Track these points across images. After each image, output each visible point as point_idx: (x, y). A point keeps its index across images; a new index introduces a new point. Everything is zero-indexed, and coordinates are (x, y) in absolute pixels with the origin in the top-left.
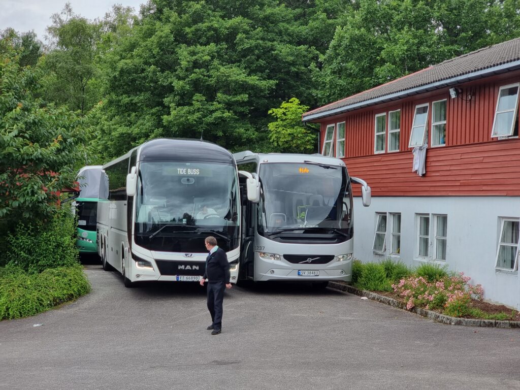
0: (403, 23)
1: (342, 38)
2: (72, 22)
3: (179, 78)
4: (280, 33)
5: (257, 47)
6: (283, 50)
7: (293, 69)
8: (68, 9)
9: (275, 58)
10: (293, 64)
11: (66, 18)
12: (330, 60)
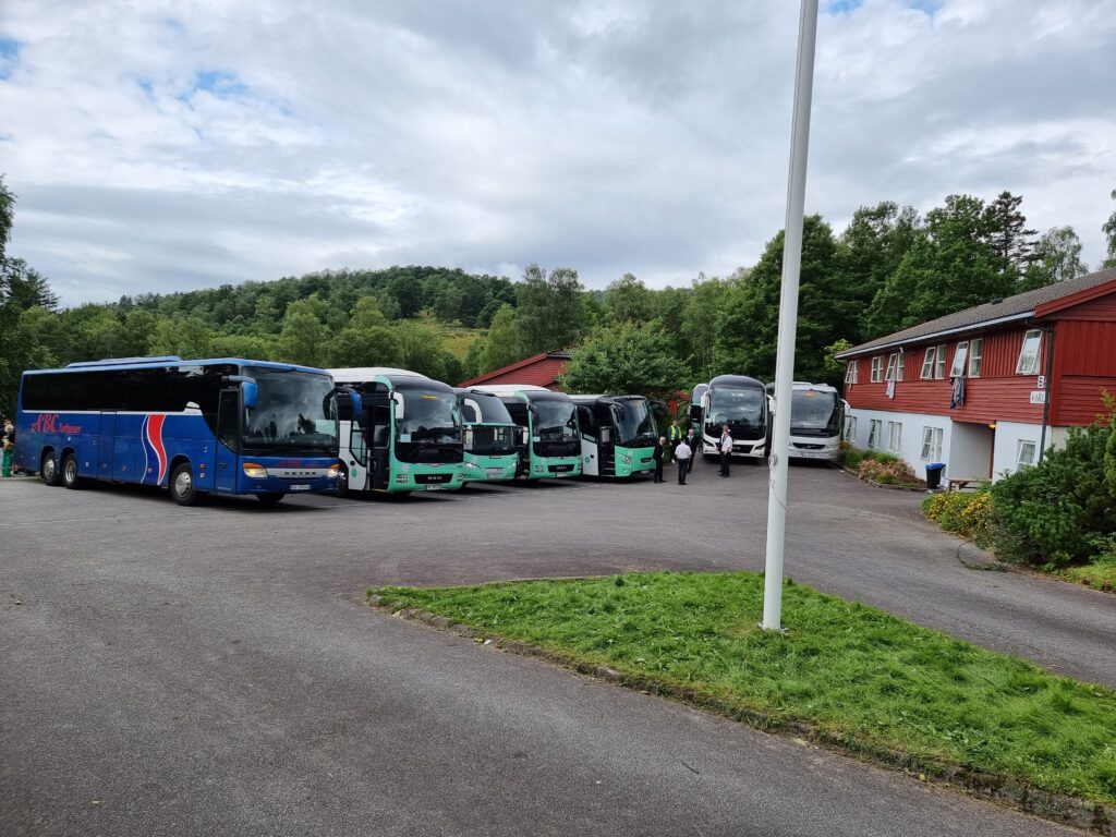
0: (925, 287)
1: (881, 297)
2: (704, 284)
3: (766, 327)
4: (839, 293)
5: (819, 303)
6: (838, 305)
7: (847, 318)
8: (702, 275)
9: (832, 310)
10: (847, 314)
11: (700, 282)
12: (871, 312)
